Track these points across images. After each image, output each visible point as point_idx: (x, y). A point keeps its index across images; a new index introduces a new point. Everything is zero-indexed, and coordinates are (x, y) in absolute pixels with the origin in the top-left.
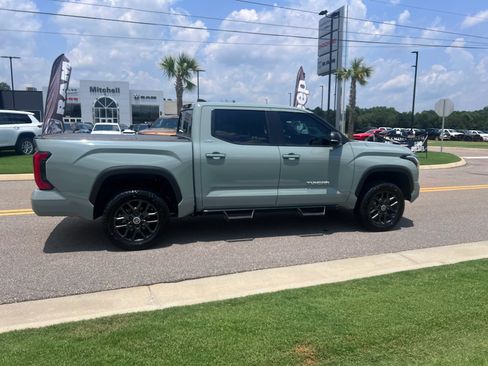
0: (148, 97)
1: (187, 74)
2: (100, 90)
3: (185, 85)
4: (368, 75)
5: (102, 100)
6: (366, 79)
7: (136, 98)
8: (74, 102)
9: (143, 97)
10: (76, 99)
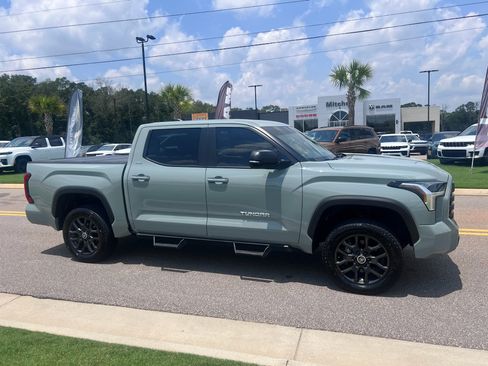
0: (383, 107)
2: (335, 104)
3: (358, 93)
5: (337, 114)
7: (371, 109)
8: (313, 118)
9: (378, 107)
10: (315, 115)
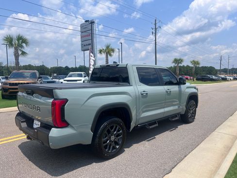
1: (22, 47)
3: (20, 53)
4: (113, 52)
6: (112, 54)
